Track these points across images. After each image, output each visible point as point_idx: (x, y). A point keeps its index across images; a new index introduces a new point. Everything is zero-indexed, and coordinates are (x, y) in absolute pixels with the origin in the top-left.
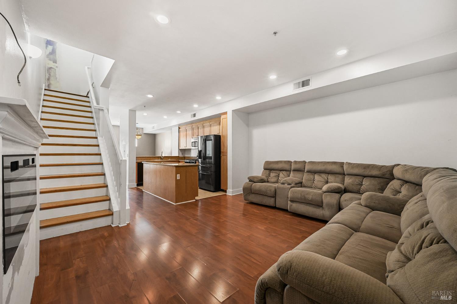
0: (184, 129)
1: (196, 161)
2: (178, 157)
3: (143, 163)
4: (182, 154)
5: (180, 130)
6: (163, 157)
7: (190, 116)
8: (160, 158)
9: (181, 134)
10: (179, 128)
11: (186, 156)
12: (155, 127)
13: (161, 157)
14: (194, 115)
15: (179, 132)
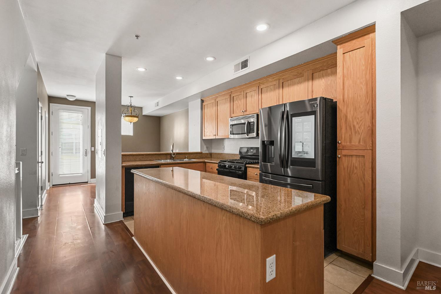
0: (213, 101)
1: (247, 165)
2: (201, 153)
3: (133, 174)
4: (207, 148)
5: (204, 104)
6: (174, 154)
7: (233, 67)
8: (169, 156)
9: (207, 111)
10: (202, 101)
11: (214, 151)
12: (160, 104)
13: (170, 154)
14: (245, 64)
15: (202, 109)
